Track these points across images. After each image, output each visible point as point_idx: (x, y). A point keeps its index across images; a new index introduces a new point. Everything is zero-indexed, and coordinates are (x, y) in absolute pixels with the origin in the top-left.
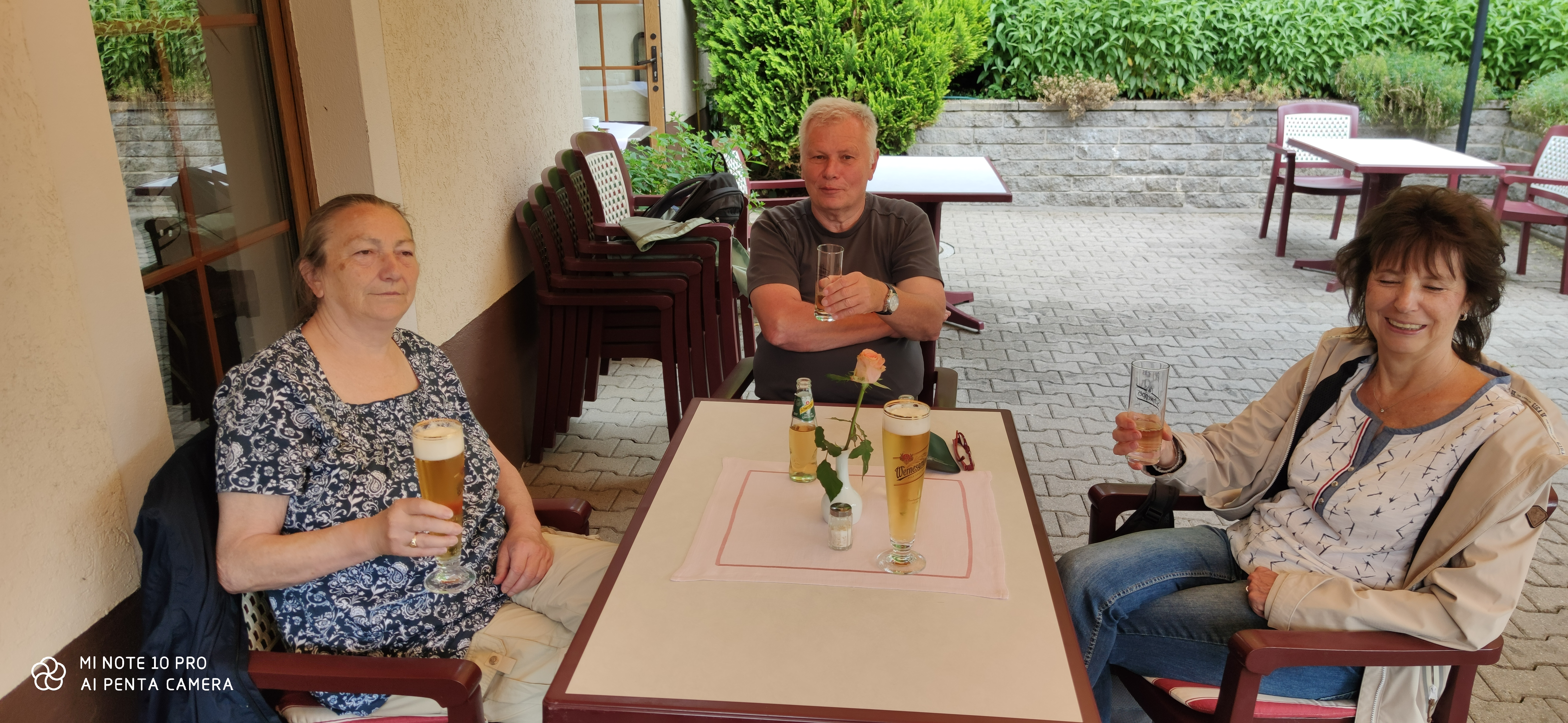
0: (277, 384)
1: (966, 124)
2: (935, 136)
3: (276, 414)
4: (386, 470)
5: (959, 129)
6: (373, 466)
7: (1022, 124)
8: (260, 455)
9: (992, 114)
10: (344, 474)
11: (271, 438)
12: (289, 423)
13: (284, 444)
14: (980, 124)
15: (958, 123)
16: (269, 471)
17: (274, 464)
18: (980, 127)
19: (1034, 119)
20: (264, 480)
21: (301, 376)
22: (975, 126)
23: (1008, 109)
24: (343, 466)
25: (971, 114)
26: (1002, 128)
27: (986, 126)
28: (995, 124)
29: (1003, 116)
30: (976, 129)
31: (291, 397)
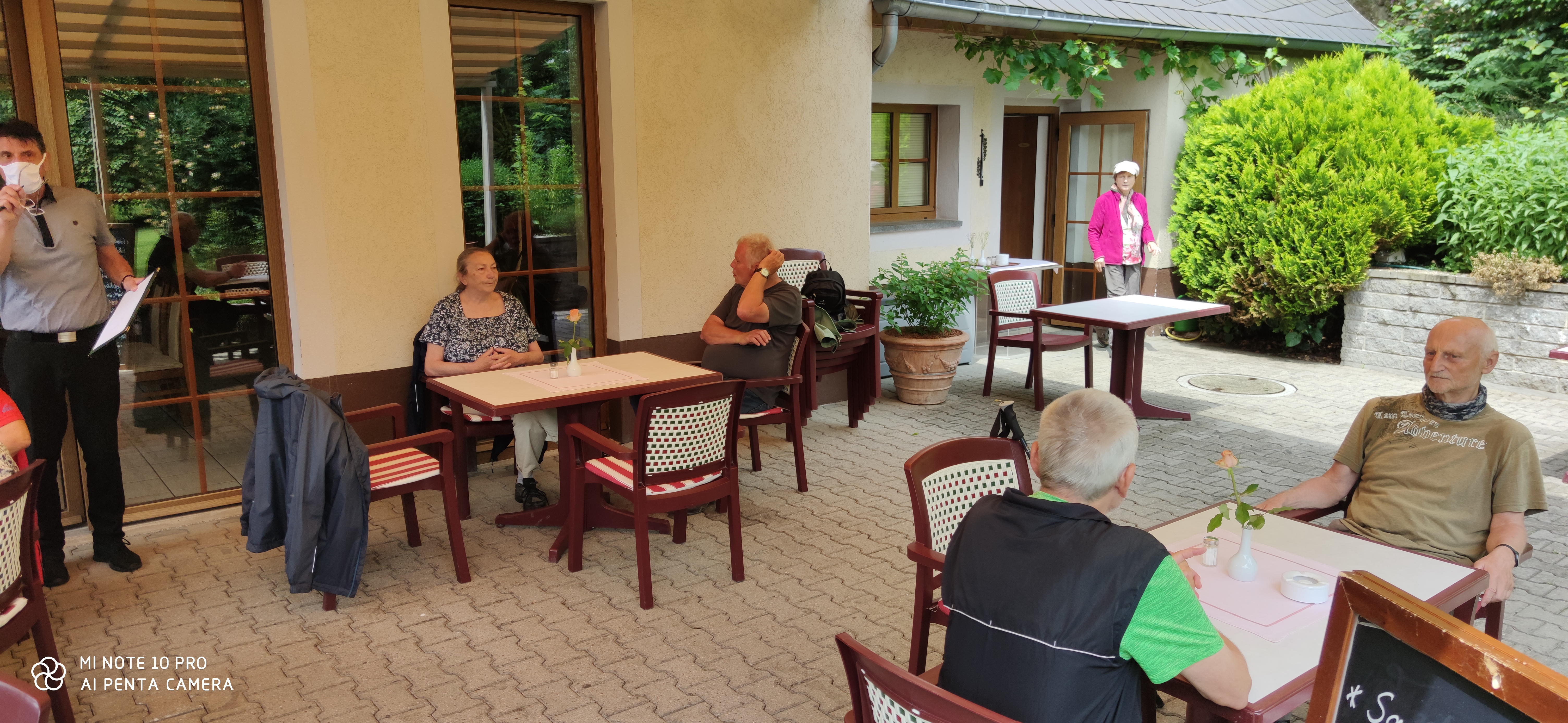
0: (442, 309)
1: (1402, 291)
2: (1371, 300)
3: (441, 318)
4: (471, 341)
5: (1395, 296)
6: (467, 340)
7: (1459, 297)
8: (434, 331)
9: (1428, 285)
10: (456, 341)
11: (439, 326)
12: (445, 322)
13: (442, 329)
14: (1416, 292)
15: (1394, 290)
16: (436, 337)
17: (439, 335)
18: (1415, 296)
19: (1472, 294)
20: (434, 339)
21: (451, 307)
22: (1410, 295)
23: (1444, 281)
24: (457, 339)
25: (1407, 283)
26: (1439, 299)
27: (1422, 296)
28: (1431, 295)
29: (1441, 288)
30: (1412, 298)
31: (446, 313)
